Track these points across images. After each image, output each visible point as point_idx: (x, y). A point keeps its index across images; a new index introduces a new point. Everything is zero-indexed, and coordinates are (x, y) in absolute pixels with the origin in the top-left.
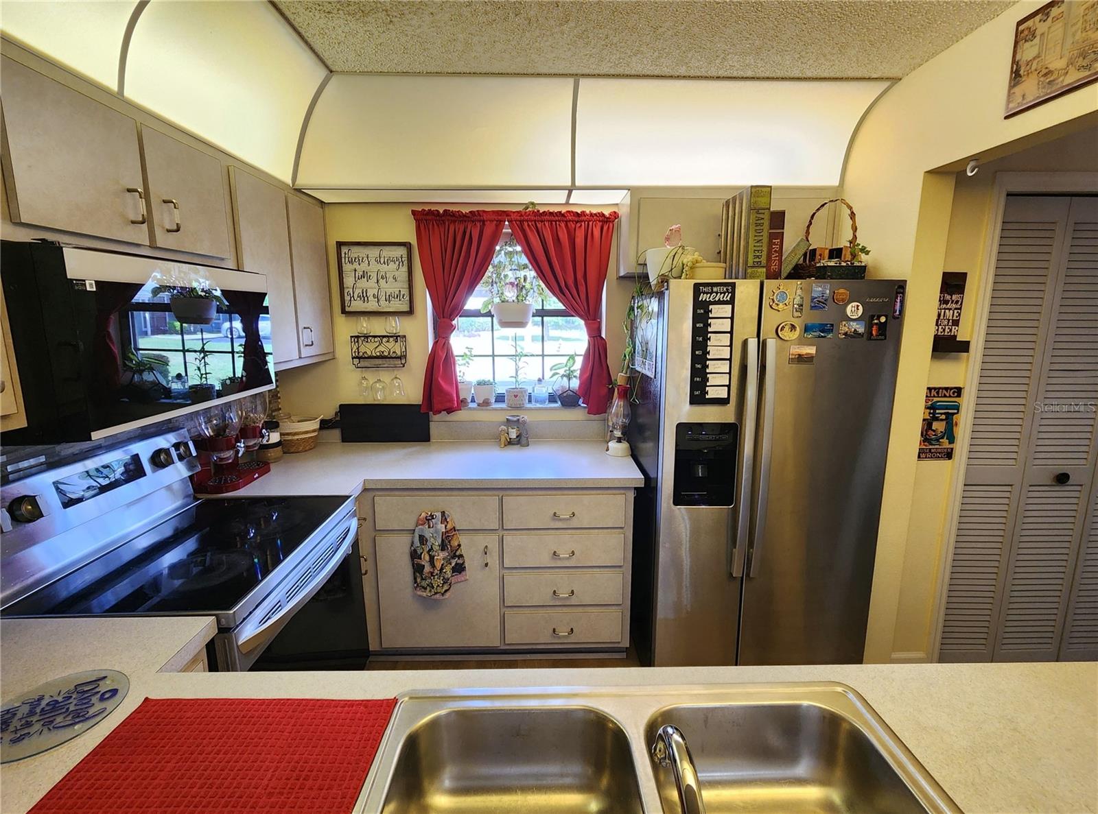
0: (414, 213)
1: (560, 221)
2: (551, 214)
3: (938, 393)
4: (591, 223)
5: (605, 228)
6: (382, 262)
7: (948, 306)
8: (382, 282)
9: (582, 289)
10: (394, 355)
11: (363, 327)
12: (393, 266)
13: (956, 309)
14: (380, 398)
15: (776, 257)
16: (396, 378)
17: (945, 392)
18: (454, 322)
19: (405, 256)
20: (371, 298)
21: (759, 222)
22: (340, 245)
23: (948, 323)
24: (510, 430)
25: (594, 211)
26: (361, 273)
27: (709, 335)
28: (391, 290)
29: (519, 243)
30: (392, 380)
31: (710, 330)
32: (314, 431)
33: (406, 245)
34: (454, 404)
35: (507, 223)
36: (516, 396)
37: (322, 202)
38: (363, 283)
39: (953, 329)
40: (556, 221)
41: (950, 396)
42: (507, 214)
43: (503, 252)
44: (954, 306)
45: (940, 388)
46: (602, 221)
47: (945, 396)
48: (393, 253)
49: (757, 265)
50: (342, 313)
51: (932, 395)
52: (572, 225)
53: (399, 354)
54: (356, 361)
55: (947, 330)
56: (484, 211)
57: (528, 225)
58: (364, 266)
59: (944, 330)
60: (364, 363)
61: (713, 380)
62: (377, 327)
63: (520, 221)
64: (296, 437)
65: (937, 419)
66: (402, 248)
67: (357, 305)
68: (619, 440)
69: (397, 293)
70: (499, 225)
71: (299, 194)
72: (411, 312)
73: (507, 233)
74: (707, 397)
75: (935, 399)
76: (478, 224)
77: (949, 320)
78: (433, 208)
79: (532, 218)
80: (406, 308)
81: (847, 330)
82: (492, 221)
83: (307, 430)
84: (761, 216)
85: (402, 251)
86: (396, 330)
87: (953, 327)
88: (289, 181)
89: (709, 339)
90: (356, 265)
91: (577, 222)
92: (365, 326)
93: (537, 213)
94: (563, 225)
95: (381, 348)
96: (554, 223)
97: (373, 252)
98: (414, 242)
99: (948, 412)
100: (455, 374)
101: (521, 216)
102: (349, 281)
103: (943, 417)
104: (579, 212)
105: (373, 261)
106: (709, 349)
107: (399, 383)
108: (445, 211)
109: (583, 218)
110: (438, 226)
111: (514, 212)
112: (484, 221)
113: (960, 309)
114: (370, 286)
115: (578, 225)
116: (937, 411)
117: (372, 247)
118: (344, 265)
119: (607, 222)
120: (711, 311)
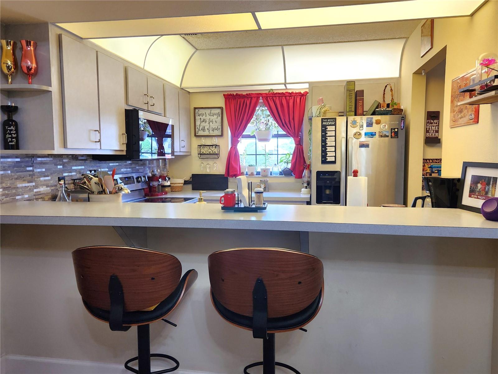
0: (224, 95)
1: (283, 96)
2: (279, 93)
3: (433, 161)
4: (296, 97)
5: (302, 98)
6: (211, 115)
7: (433, 125)
8: (211, 123)
9: (292, 124)
10: (215, 153)
11: (203, 142)
12: (215, 117)
13: (436, 126)
14: (208, 171)
15: (361, 108)
16: (215, 163)
17: (436, 161)
18: (239, 139)
19: (220, 112)
20: (206, 130)
21: (350, 95)
22: (195, 108)
23: (433, 132)
24: (261, 185)
25: (297, 91)
26: (203, 120)
27: (327, 137)
28: (214, 127)
29: (266, 106)
30: (214, 164)
31: (327, 135)
32: (182, 183)
33: (221, 108)
34: (238, 173)
35: (261, 98)
36: (265, 171)
37: (189, 92)
38: (203, 124)
39: (436, 134)
40: (281, 96)
41: (438, 163)
42: (261, 94)
43: (260, 110)
44: (435, 125)
45: (433, 159)
46: (301, 96)
47: (436, 163)
48: (215, 111)
49: (350, 111)
50: (195, 136)
51: (430, 162)
52: (288, 98)
53: (216, 153)
54: (199, 155)
55: (433, 135)
56: (252, 94)
57: (270, 98)
58: (204, 117)
59: (432, 135)
60: (203, 156)
61: (329, 154)
62: (208, 142)
63: (266, 97)
64: (175, 185)
65: (434, 172)
66: (219, 109)
67: (201, 133)
68: (306, 188)
69: (217, 127)
70: (258, 98)
71: (182, 90)
72: (222, 135)
73: (261, 102)
74: (327, 161)
75: (432, 164)
76: (249, 99)
77: (434, 131)
78: (232, 93)
79: (271, 95)
80: (220, 134)
81: (382, 134)
82: (255, 97)
83: (180, 182)
84: (352, 93)
85: (219, 111)
86: (216, 142)
87: (436, 133)
88: (179, 86)
89: (327, 139)
90: (201, 117)
91: (290, 96)
92: (204, 141)
93: (273, 94)
94: (284, 98)
95: (210, 151)
96: (280, 97)
97: (208, 111)
98: (224, 107)
99: (438, 170)
100: (239, 162)
101: (267, 95)
102: (198, 123)
103: (437, 171)
104: (290, 92)
105: (207, 115)
106: (327, 142)
107: (216, 165)
108: (236, 94)
109: (293, 95)
110: (234, 100)
111: (264, 93)
112: (252, 98)
113: (438, 126)
114: (206, 125)
115: (291, 97)
116: (433, 169)
117: (207, 109)
118: (196, 117)
119: (303, 96)
120: (327, 128)
